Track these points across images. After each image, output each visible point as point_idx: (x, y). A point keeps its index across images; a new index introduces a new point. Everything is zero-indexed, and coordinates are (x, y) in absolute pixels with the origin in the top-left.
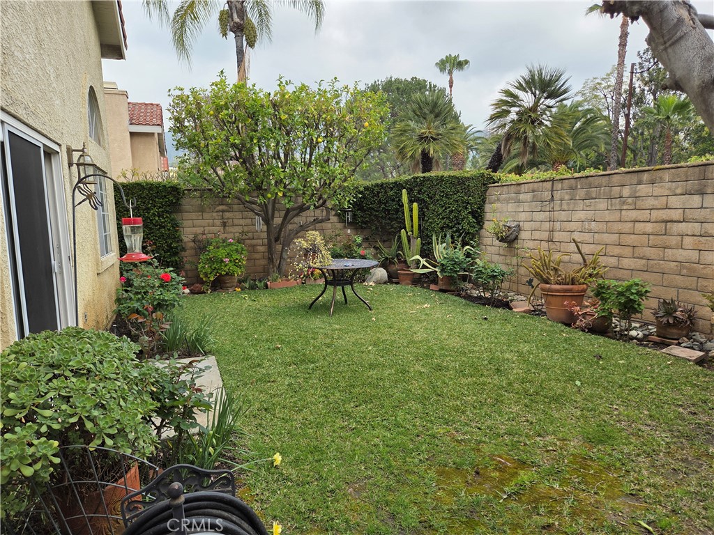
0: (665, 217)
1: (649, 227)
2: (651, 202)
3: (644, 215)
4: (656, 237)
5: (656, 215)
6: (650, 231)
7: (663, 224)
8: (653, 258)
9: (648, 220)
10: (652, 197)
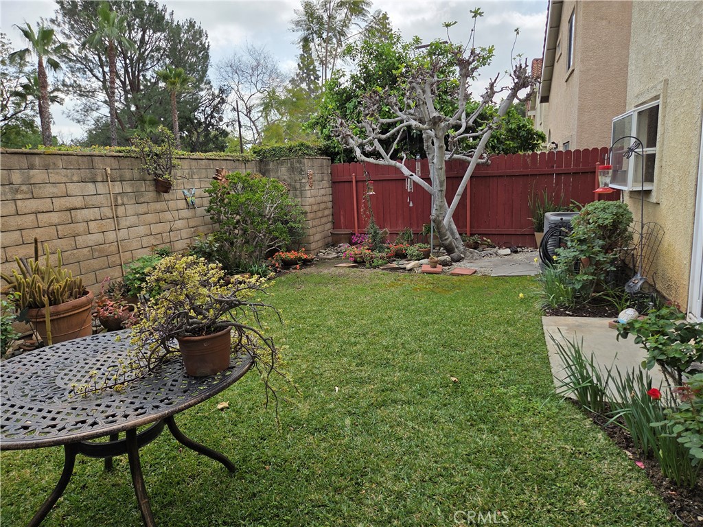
0: (69, 205)
1: (55, 218)
2: (50, 190)
3: (44, 204)
4: (64, 226)
5: (58, 203)
6: (57, 221)
7: (68, 212)
8: (66, 249)
9: (52, 210)
10: (50, 185)
